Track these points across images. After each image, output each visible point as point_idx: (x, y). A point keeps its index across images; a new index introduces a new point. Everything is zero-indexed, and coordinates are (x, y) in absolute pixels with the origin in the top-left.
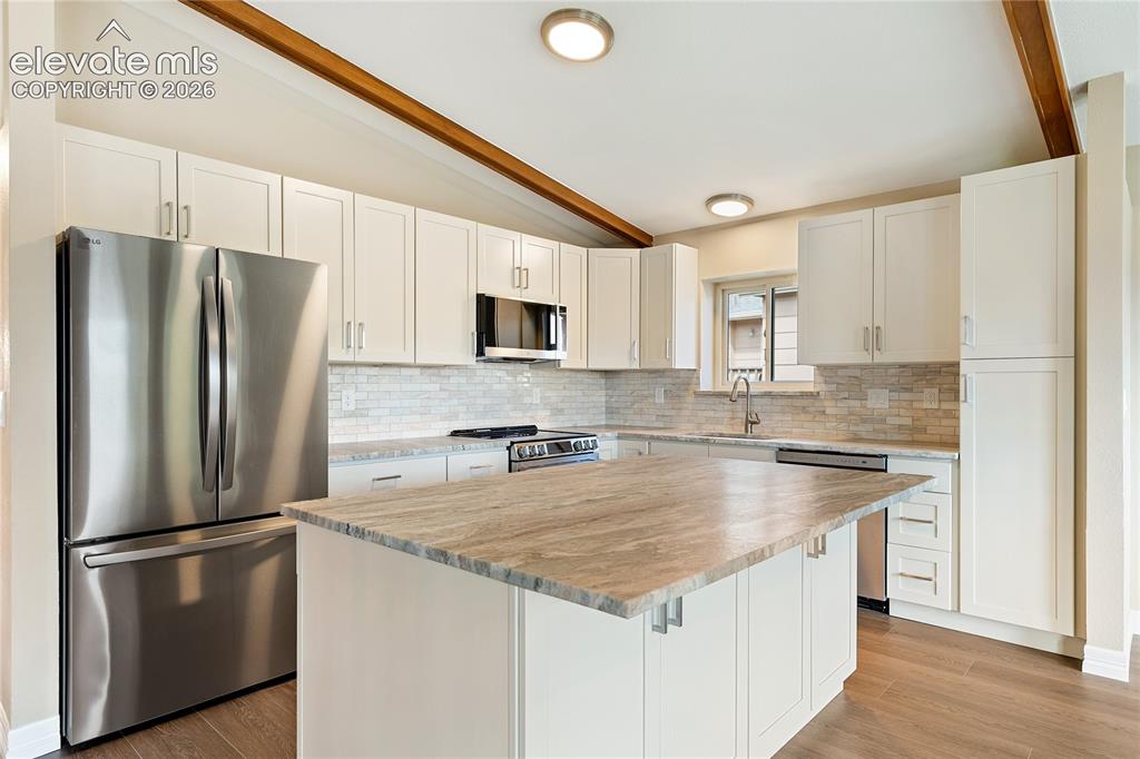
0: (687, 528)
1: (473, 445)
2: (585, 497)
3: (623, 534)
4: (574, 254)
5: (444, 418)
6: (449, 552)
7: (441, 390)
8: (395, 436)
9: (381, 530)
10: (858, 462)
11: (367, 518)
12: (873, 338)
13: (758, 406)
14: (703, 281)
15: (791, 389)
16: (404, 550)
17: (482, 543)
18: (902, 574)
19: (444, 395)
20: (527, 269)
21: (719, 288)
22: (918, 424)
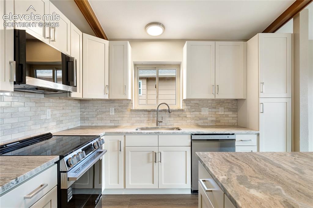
10: (226, 137)
14: (133, 62)
21: (136, 67)
22: (218, 119)
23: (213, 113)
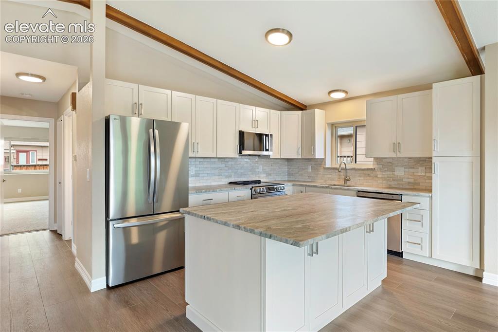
0: (320, 220)
1: (238, 188)
2: (283, 209)
3: (297, 222)
4: (276, 114)
5: (227, 177)
6: (241, 226)
7: (225, 166)
8: (209, 184)
9: (216, 218)
10: (390, 197)
11: (210, 214)
12: (397, 147)
13: (350, 173)
14: (327, 123)
15: (363, 167)
16: (224, 225)
17: (250, 223)
18: (408, 242)
19: (227, 169)
20: (257, 121)
21: (333, 126)
22: (416, 181)
23: (411, 173)
